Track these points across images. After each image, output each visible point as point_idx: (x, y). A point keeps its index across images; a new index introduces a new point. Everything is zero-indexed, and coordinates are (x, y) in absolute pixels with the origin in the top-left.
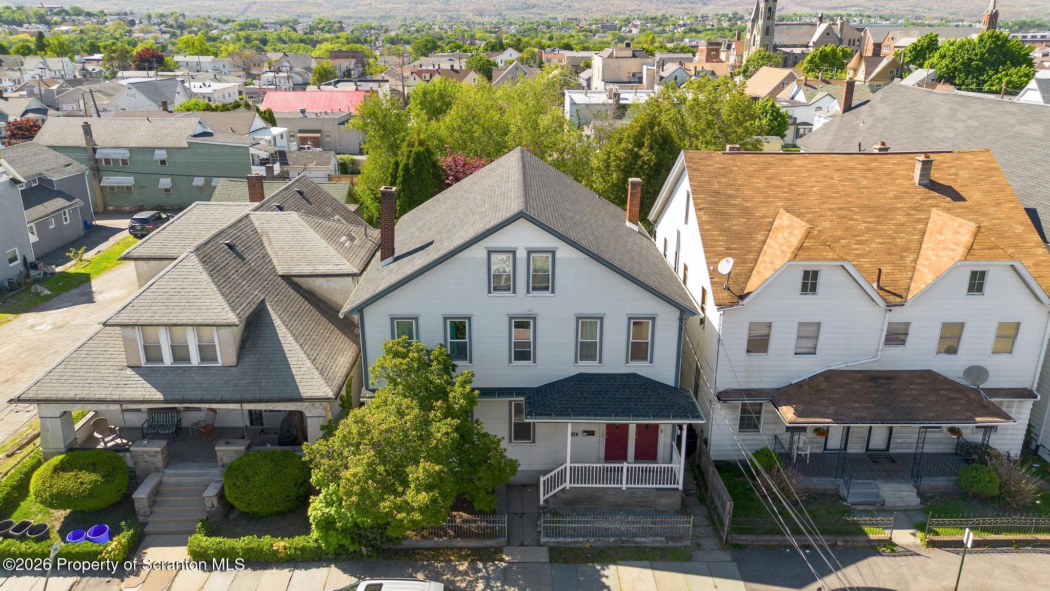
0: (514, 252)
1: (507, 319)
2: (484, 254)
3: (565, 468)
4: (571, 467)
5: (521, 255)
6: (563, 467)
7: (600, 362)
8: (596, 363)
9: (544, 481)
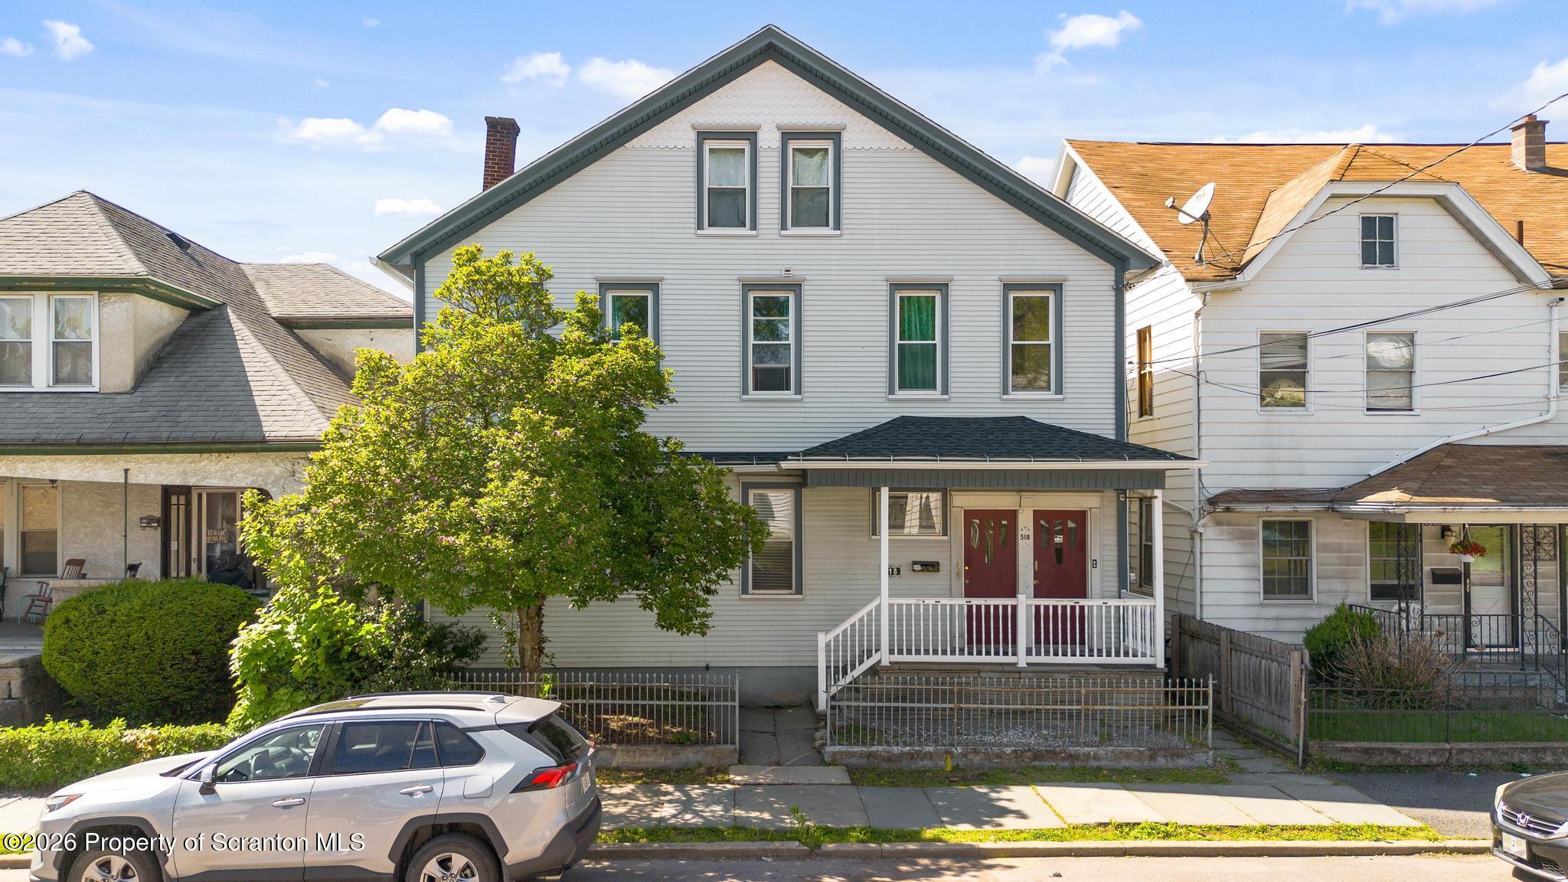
0: (751, 136)
1: (737, 289)
2: (690, 140)
3: (878, 608)
4: (891, 606)
5: (769, 140)
6: (872, 606)
7: (945, 391)
8: (936, 394)
9: (828, 645)
